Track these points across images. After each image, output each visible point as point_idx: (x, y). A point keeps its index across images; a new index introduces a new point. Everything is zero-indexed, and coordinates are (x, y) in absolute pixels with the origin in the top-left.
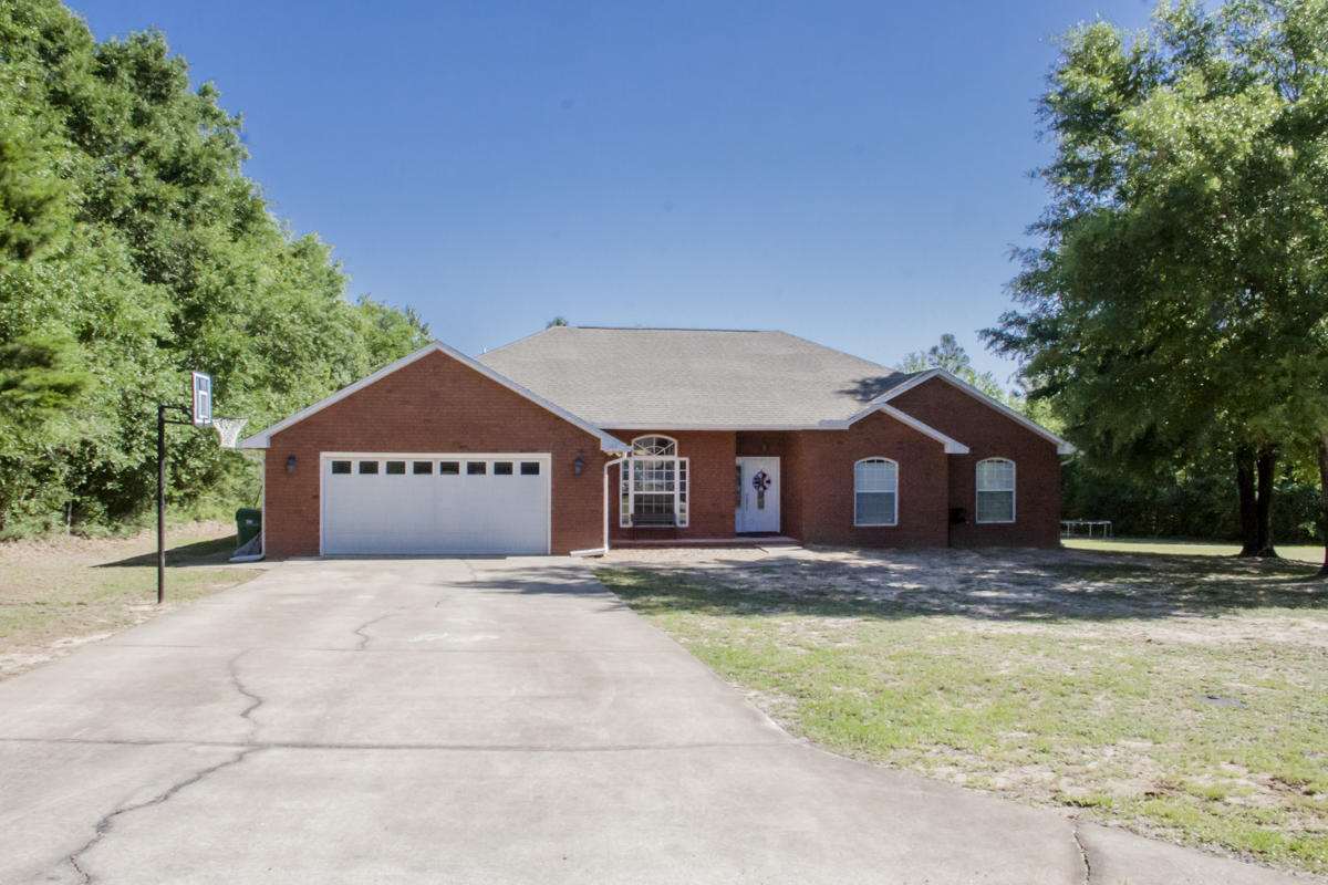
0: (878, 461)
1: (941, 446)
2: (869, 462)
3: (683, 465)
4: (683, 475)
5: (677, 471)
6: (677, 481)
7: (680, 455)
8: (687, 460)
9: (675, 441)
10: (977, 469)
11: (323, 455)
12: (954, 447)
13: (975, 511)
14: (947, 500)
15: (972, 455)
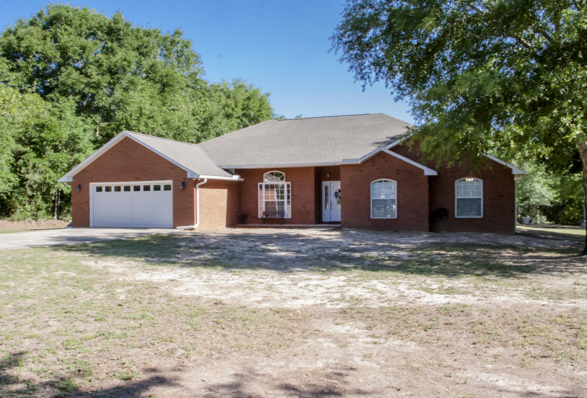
0: (385, 181)
1: (423, 171)
2: (379, 182)
3: (288, 186)
4: (288, 191)
5: (286, 189)
6: (286, 194)
7: (286, 181)
8: (290, 183)
9: (284, 174)
10: (456, 185)
11: (91, 184)
12: (428, 172)
13: (454, 210)
14: (427, 204)
15: (452, 176)
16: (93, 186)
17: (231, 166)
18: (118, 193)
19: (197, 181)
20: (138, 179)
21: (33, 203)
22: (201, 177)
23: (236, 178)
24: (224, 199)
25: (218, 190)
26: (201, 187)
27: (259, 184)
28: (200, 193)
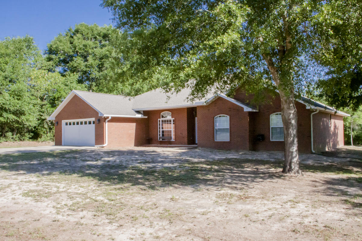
0: (223, 116)
2: (219, 116)
5: (172, 122)
6: (172, 126)
8: (174, 119)
9: (171, 113)
10: (271, 118)
11: (63, 121)
12: (247, 109)
13: (270, 136)
14: (248, 131)
15: (267, 112)
16: (64, 122)
17: (139, 109)
18: (70, 126)
19: (105, 119)
20: (81, 118)
21: (51, 132)
22: (105, 115)
23: (139, 116)
24: (132, 129)
25: (126, 123)
26: (108, 121)
27: (159, 119)
28: (108, 125)
